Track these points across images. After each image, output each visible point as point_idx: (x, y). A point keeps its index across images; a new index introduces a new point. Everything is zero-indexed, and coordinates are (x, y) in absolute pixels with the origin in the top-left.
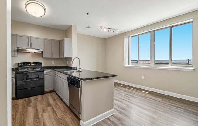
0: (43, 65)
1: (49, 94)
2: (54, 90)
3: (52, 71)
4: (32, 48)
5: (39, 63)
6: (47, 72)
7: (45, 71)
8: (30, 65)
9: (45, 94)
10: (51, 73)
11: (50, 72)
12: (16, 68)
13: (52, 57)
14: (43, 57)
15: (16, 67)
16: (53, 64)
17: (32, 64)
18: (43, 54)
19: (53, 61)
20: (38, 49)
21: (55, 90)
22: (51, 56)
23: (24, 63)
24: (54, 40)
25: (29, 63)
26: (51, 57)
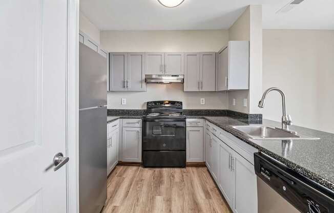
0: (185, 107)
1: (194, 169)
2: (205, 162)
3: (201, 121)
4: (167, 74)
5: (178, 102)
6: (191, 123)
7: (187, 120)
8: (163, 105)
9: (187, 168)
10: (200, 125)
11: (196, 123)
12: (144, 110)
13: (201, 90)
14: (185, 90)
15: (145, 108)
16: (202, 104)
17: (167, 104)
18: (184, 83)
19: (202, 99)
20: (176, 76)
21: (207, 164)
22: (199, 88)
23: (155, 102)
24: (205, 54)
25: (162, 102)
26: (198, 91)
